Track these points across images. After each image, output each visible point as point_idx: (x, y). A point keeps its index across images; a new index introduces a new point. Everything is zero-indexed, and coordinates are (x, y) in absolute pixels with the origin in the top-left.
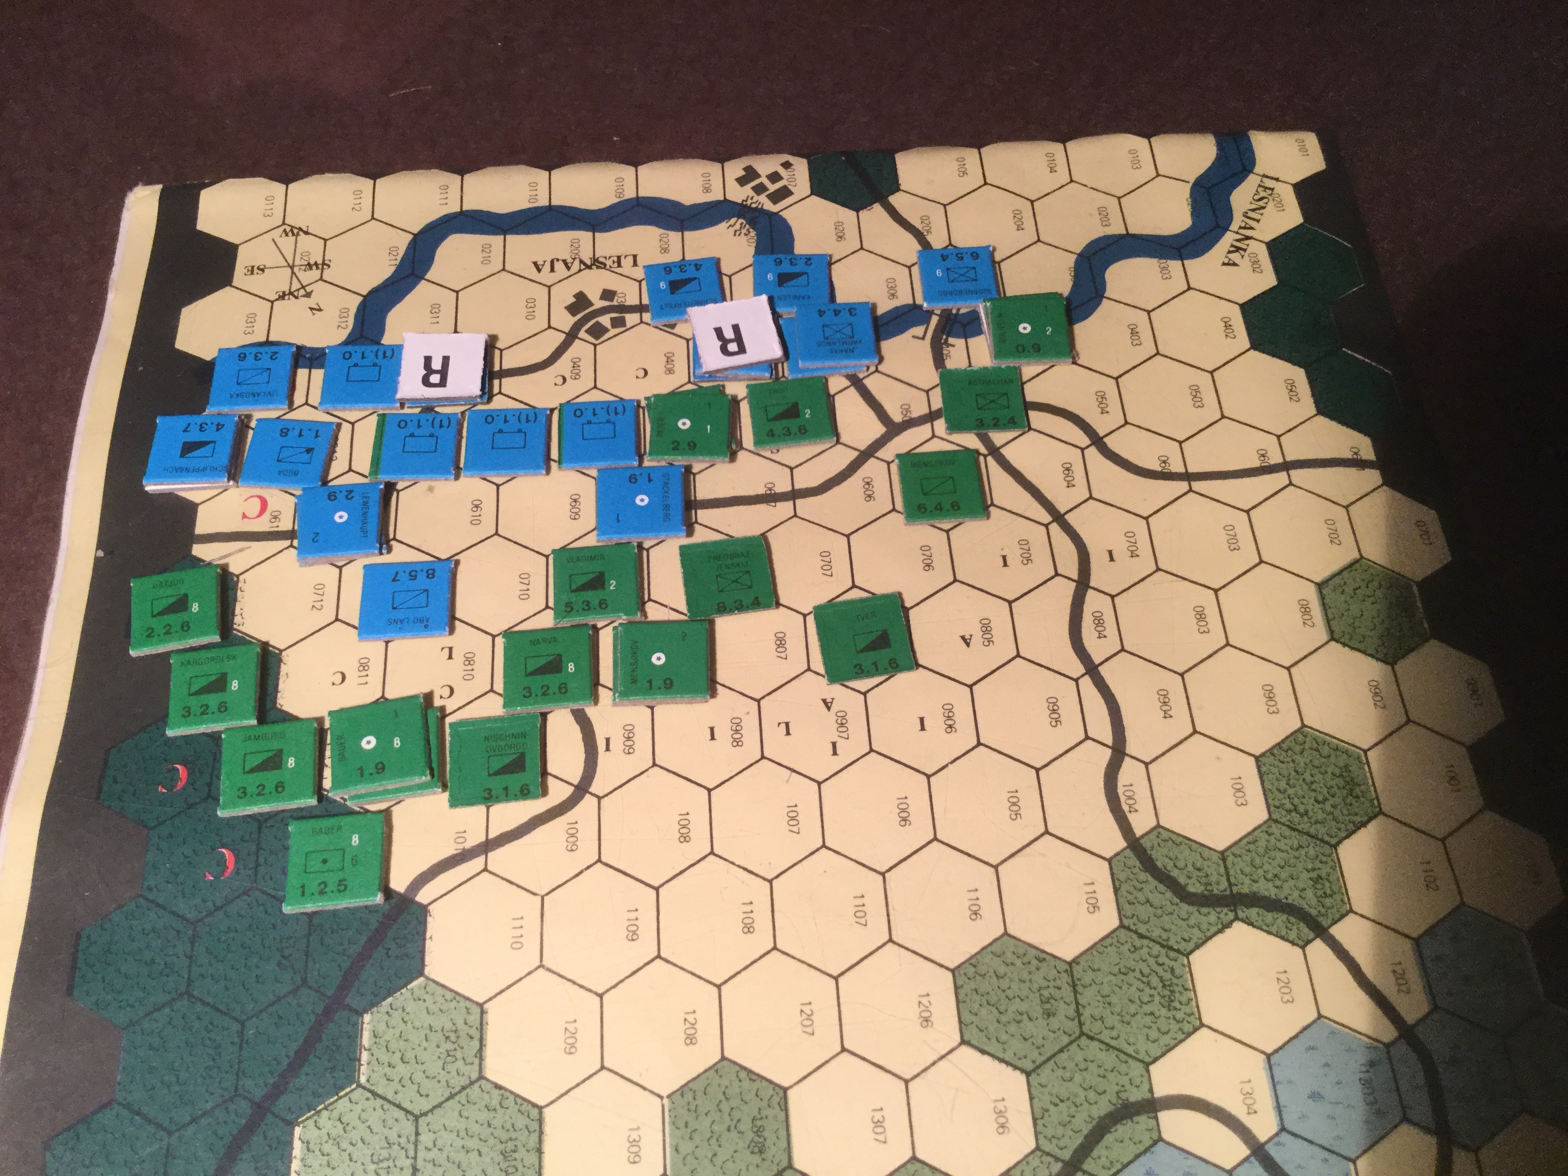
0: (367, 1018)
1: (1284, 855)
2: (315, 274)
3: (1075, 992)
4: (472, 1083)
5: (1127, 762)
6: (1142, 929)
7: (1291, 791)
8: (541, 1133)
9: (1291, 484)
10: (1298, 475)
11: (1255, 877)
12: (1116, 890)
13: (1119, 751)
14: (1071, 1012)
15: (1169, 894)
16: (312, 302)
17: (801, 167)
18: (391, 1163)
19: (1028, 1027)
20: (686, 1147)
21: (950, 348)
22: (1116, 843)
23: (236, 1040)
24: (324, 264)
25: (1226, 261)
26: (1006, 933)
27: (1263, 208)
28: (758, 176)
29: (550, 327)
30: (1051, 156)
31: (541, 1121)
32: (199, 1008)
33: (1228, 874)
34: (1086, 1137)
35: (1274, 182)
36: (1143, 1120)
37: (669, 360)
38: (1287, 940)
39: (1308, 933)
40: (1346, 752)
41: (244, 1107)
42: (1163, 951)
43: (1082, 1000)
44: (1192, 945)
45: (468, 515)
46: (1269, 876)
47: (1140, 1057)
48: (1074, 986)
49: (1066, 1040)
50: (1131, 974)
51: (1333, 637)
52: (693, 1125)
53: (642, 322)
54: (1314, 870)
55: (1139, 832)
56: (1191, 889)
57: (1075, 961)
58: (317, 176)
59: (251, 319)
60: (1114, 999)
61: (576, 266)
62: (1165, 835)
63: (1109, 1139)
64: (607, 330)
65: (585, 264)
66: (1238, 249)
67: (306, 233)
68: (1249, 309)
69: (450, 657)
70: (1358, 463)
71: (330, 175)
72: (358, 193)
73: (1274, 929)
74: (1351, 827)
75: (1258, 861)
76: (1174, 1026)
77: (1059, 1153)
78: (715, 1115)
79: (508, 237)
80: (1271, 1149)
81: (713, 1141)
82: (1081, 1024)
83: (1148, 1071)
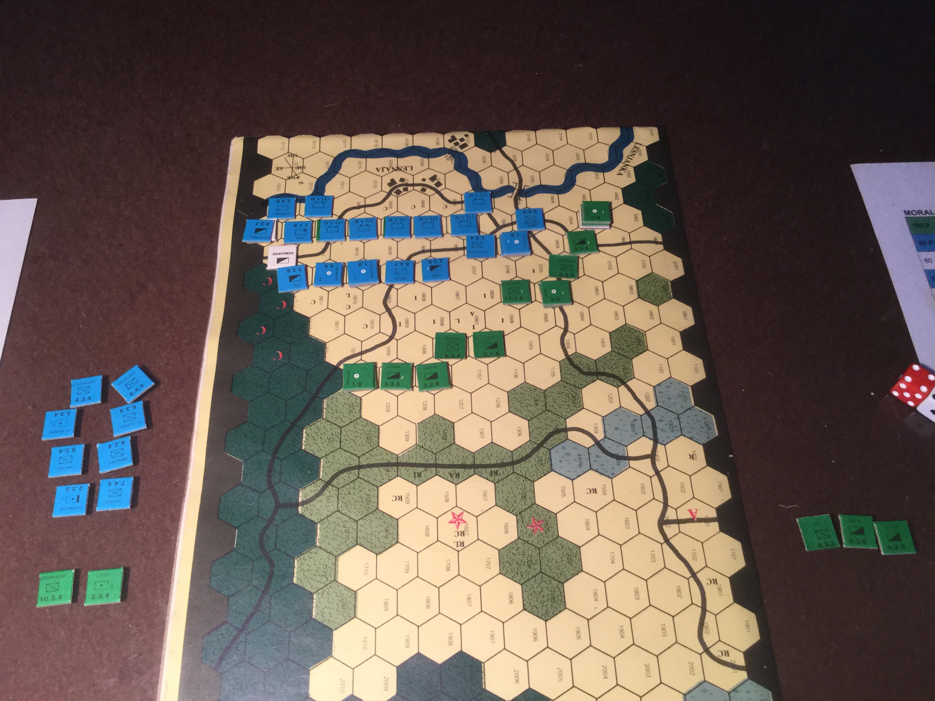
0: (325, 400)
1: (615, 361)
2: (300, 171)
3: (545, 399)
4: (358, 419)
5: (568, 333)
6: (568, 381)
7: (619, 343)
8: (379, 432)
9: (631, 248)
10: (634, 246)
11: (605, 367)
12: (561, 370)
13: (566, 330)
14: (543, 404)
15: (577, 372)
16: (300, 180)
17: (471, 136)
18: (333, 439)
19: (530, 408)
20: (423, 437)
21: (520, 201)
22: (563, 357)
23: (285, 405)
24: (303, 167)
25: (619, 173)
26: (525, 382)
27: (634, 155)
28: (456, 139)
29: (382, 190)
30: (561, 135)
31: (379, 429)
32: (272, 396)
33: (596, 366)
34: (545, 438)
35: (639, 145)
36: (563, 434)
37: (423, 202)
38: (613, 385)
39: (620, 384)
40: (639, 332)
41: (288, 424)
42: (574, 388)
43: (547, 400)
44: (583, 386)
45: (354, 252)
46: (609, 367)
47: (563, 417)
48: (545, 397)
49: (541, 412)
50: (563, 394)
51: (639, 297)
52: (425, 431)
53: (414, 189)
54: (624, 366)
55: (570, 354)
56: (584, 370)
57: (546, 390)
58: (299, 136)
59: (279, 186)
60: (557, 400)
61: (391, 170)
62: (578, 355)
63: (552, 438)
64: (401, 192)
65: (394, 169)
66: (623, 169)
67: (297, 156)
68: (624, 190)
69: (349, 297)
70: (656, 242)
71: (304, 135)
72: (314, 142)
73: (609, 382)
74: (637, 354)
75: (606, 363)
76: (575, 409)
77: (536, 442)
78: (432, 429)
79: (367, 159)
80: (601, 442)
81: (431, 436)
82: (546, 407)
83: (566, 421)
